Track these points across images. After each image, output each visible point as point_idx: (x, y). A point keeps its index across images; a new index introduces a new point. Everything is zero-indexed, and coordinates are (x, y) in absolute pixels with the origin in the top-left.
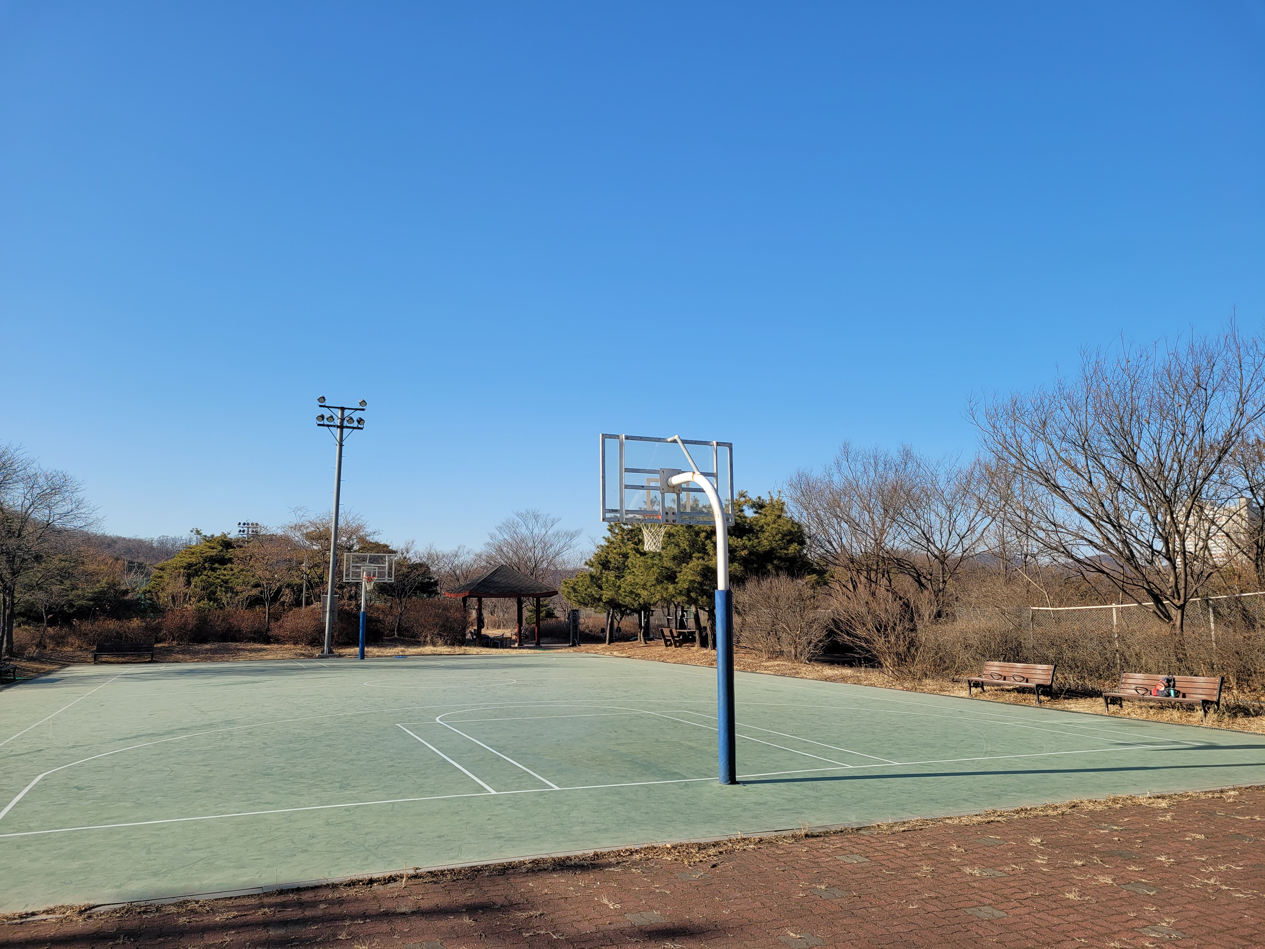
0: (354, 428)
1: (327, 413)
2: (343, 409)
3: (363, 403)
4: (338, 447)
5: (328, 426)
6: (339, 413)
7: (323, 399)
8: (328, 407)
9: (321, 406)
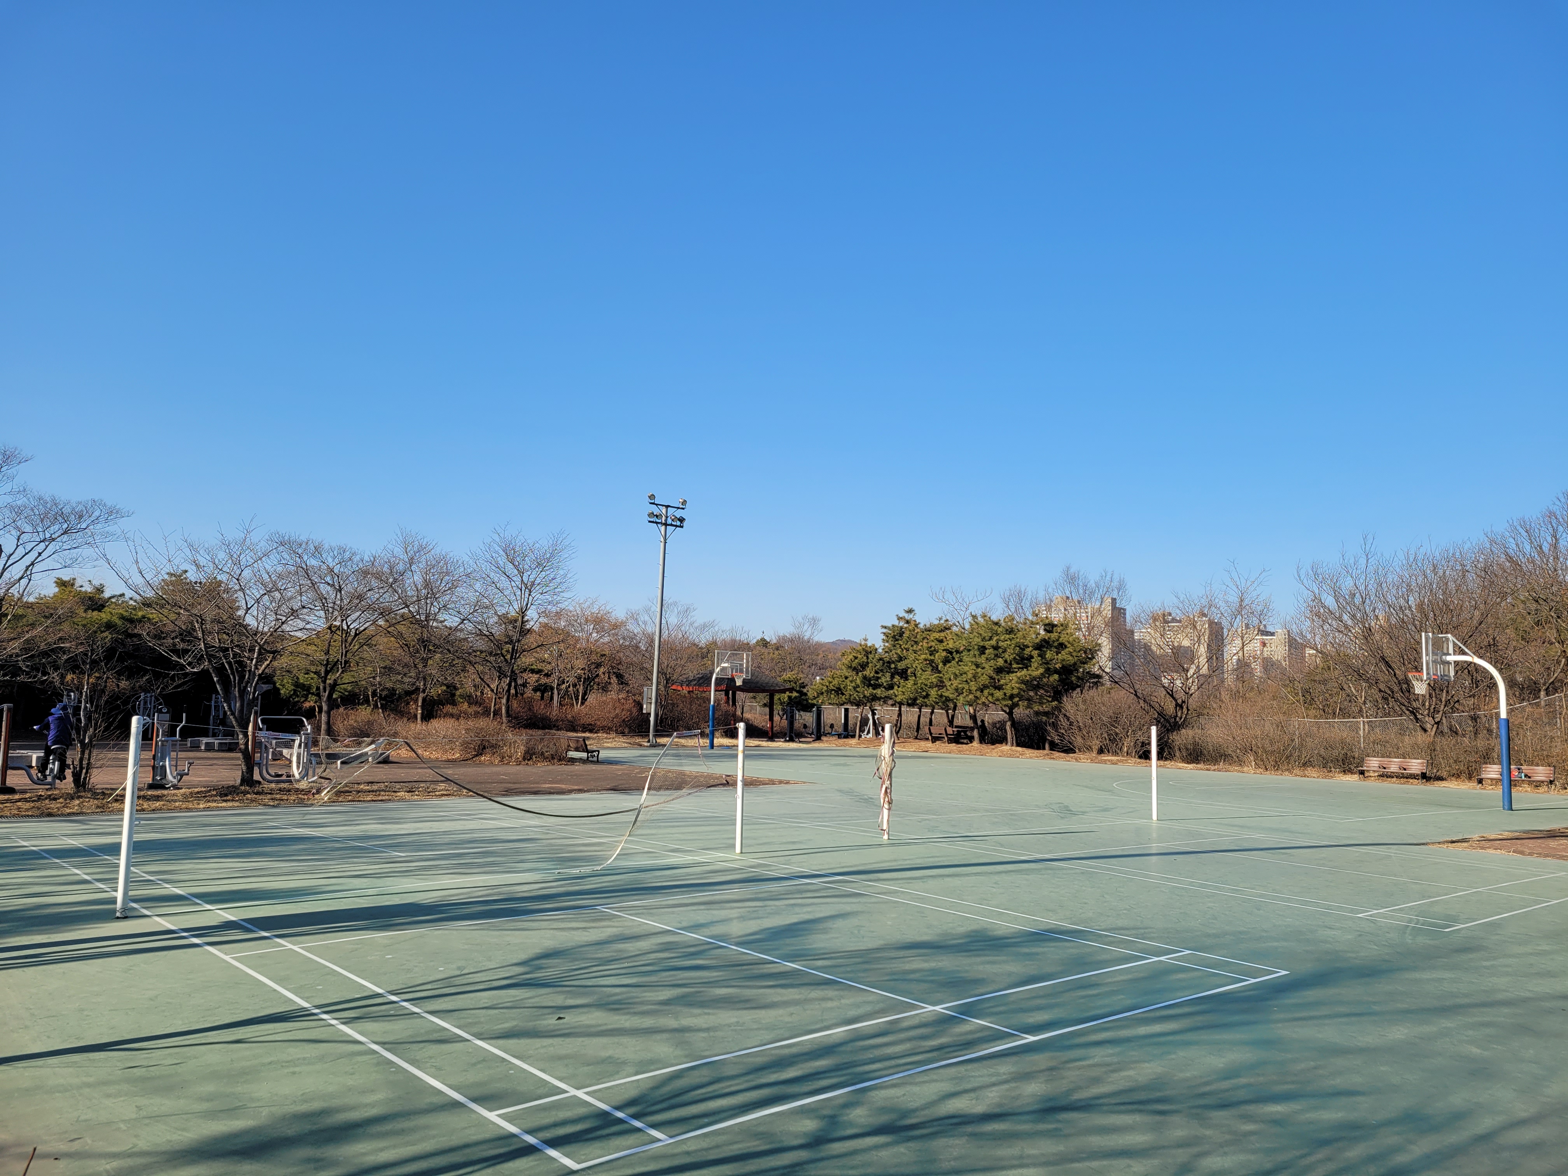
0: (676, 526)
1: (656, 510)
2: (667, 507)
3: (684, 502)
4: (662, 545)
5: (657, 523)
6: (664, 511)
7: (652, 497)
8: (657, 505)
9: (651, 503)
